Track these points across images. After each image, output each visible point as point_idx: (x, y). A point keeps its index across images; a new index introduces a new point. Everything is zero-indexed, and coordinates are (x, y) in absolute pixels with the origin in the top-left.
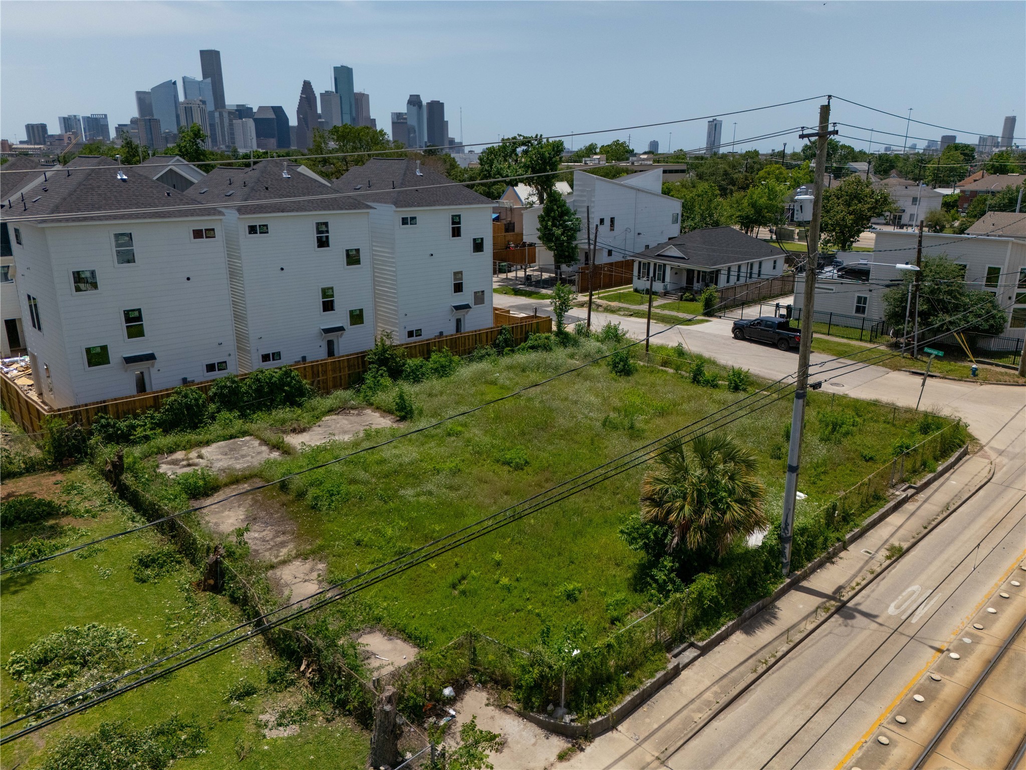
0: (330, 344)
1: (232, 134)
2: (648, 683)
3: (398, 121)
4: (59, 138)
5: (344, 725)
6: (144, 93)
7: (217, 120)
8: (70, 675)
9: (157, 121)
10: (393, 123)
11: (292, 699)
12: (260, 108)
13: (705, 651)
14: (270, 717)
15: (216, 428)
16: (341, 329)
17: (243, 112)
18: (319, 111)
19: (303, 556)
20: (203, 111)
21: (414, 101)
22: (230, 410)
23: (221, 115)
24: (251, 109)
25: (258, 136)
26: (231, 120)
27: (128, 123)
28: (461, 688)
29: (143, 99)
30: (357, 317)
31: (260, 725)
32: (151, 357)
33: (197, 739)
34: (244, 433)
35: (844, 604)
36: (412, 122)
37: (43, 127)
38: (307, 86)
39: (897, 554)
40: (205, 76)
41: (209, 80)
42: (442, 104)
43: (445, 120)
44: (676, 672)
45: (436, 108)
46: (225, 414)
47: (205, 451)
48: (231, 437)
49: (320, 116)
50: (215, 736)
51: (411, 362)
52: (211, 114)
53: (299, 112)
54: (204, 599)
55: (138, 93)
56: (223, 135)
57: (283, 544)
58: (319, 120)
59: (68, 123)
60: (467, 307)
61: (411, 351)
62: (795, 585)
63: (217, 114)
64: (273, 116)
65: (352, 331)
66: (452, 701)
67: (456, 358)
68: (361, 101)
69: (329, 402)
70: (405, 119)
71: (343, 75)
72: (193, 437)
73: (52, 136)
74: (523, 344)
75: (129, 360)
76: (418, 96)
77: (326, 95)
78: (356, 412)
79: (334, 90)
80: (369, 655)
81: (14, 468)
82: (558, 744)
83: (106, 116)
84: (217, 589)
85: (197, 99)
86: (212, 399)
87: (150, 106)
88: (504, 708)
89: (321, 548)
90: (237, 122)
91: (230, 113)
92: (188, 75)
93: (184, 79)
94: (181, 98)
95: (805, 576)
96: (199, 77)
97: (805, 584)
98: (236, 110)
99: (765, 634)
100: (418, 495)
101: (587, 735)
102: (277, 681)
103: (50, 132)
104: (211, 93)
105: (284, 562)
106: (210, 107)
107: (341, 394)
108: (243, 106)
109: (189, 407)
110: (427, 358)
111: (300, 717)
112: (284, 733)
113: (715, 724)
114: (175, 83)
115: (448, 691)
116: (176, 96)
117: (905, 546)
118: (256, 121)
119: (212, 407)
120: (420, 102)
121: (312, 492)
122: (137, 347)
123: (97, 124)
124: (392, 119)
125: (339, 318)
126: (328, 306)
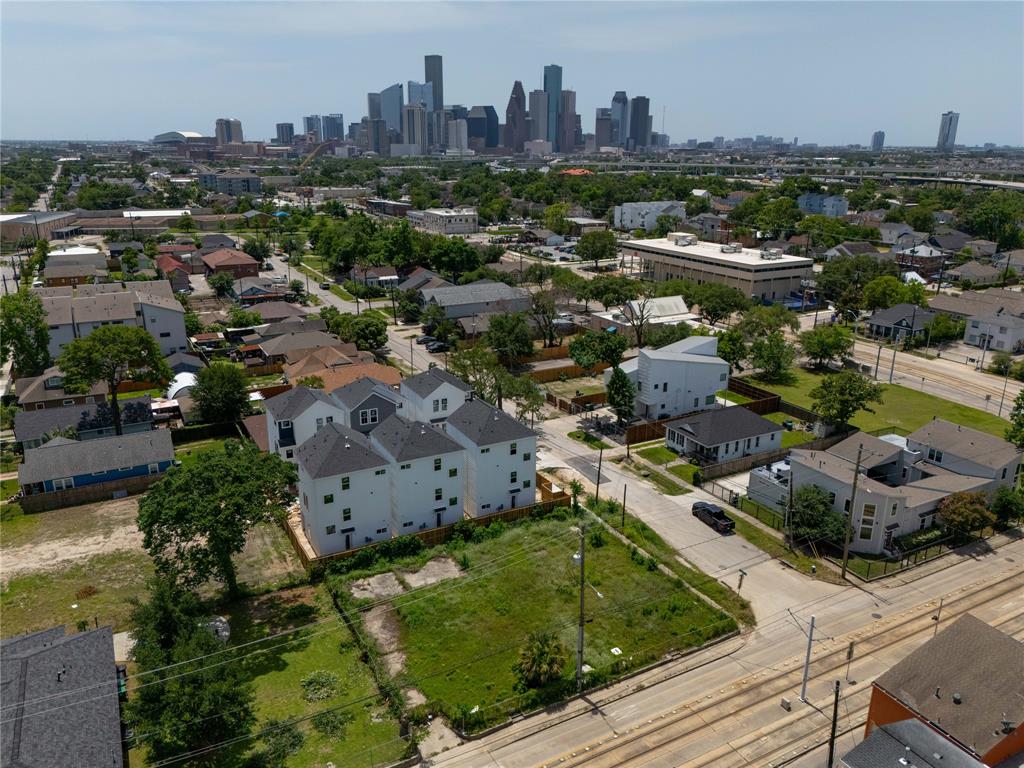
0: (439, 516)
1: (447, 134)
2: (497, 726)
3: (603, 117)
4: (303, 139)
5: (395, 721)
6: (374, 94)
7: (435, 120)
8: (319, 689)
9: (384, 122)
10: (598, 119)
11: (382, 710)
12: (474, 108)
13: (526, 718)
14: (374, 715)
15: (377, 566)
16: (444, 509)
17: (458, 112)
18: (527, 109)
19: (399, 650)
20: (423, 113)
21: (620, 98)
22: (385, 558)
23: (438, 115)
24: (466, 109)
25: (469, 136)
26: (446, 121)
27: (360, 122)
28: (435, 716)
29: (373, 99)
30: (453, 502)
31: (372, 717)
32: (352, 529)
33: (353, 718)
34: (390, 571)
35: (597, 708)
36: (616, 116)
37: (290, 127)
38: (518, 86)
39: (641, 688)
40: (427, 81)
41: (431, 83)
42: (648, 100)
43: (650, 114)
44: (511, 724)
45: (642, 103)
46: (382, 560)
47: (371, 580)
48: (384, 572)
49: (527, 115)
50: (358, 718)
51: (479, 529)
52: (430, 114)
53: (508, 111)
54: (361, 664)
55: (370, 95)
56: (439, 135)
57: (392, 643)
58: (527, 118)
59: (310, 122)
60: (519, 490)
61: (478, 522)
62: (582, 697)
63: (435, 116)
64: (485, 116)
65: (451, 509)
66: (430, 720)
67: (505, 525)
68: (569, 97)
69: (432, 552)
70: (609, 115)
71: (553, 74)
72: (367, 572)
73: (297, 136)
74: (549, 514)
75: (344, 531)
76: (624, 93)
77: (535, 94)
78: (443, 560)
79: (542, 89)
80: (409, 699)
81: (296, 582)
82: (459, 740)
83: (341, 115)
84: (366, 662)
85: (418, 103)
86: (377, 552)
87: (379, 105)
88: (446, 725)
89: (406, 648)
90: (452, 123)
91: (446, 114)
92: (413, 80)
93: (409, 83)
94: (406, 102)
95: (589, 694)
96: (422, 81)
97: (587, 697)
98: (452, 111)
99: (555, 715)
100: (451, 626)
101: (469, 740)
102: (379, 703)
103: (296, 133)
104: (431, 96)
105: (391, 652)
106: (430, 108)
107: (440, 547)
108: (458, 106)
109: (367, 557)
110: (487, 526)
111: (383, 716)
112: (377, 720)
113: (515, 744)
114: (401, 86)
115: (430, 717)
116: (401, 98)
117: (646, 685)
118: (469, 120)
119: (377, 556)
120: (626, 99)
121: (409, 618)
122: (348, 525)
123: (334, 123)
124: (597, 115)
125: (444, 503)
126: (439, 498)
